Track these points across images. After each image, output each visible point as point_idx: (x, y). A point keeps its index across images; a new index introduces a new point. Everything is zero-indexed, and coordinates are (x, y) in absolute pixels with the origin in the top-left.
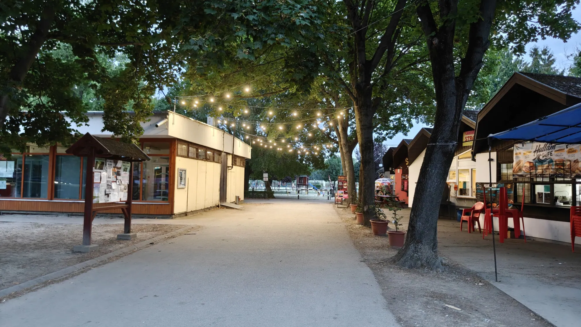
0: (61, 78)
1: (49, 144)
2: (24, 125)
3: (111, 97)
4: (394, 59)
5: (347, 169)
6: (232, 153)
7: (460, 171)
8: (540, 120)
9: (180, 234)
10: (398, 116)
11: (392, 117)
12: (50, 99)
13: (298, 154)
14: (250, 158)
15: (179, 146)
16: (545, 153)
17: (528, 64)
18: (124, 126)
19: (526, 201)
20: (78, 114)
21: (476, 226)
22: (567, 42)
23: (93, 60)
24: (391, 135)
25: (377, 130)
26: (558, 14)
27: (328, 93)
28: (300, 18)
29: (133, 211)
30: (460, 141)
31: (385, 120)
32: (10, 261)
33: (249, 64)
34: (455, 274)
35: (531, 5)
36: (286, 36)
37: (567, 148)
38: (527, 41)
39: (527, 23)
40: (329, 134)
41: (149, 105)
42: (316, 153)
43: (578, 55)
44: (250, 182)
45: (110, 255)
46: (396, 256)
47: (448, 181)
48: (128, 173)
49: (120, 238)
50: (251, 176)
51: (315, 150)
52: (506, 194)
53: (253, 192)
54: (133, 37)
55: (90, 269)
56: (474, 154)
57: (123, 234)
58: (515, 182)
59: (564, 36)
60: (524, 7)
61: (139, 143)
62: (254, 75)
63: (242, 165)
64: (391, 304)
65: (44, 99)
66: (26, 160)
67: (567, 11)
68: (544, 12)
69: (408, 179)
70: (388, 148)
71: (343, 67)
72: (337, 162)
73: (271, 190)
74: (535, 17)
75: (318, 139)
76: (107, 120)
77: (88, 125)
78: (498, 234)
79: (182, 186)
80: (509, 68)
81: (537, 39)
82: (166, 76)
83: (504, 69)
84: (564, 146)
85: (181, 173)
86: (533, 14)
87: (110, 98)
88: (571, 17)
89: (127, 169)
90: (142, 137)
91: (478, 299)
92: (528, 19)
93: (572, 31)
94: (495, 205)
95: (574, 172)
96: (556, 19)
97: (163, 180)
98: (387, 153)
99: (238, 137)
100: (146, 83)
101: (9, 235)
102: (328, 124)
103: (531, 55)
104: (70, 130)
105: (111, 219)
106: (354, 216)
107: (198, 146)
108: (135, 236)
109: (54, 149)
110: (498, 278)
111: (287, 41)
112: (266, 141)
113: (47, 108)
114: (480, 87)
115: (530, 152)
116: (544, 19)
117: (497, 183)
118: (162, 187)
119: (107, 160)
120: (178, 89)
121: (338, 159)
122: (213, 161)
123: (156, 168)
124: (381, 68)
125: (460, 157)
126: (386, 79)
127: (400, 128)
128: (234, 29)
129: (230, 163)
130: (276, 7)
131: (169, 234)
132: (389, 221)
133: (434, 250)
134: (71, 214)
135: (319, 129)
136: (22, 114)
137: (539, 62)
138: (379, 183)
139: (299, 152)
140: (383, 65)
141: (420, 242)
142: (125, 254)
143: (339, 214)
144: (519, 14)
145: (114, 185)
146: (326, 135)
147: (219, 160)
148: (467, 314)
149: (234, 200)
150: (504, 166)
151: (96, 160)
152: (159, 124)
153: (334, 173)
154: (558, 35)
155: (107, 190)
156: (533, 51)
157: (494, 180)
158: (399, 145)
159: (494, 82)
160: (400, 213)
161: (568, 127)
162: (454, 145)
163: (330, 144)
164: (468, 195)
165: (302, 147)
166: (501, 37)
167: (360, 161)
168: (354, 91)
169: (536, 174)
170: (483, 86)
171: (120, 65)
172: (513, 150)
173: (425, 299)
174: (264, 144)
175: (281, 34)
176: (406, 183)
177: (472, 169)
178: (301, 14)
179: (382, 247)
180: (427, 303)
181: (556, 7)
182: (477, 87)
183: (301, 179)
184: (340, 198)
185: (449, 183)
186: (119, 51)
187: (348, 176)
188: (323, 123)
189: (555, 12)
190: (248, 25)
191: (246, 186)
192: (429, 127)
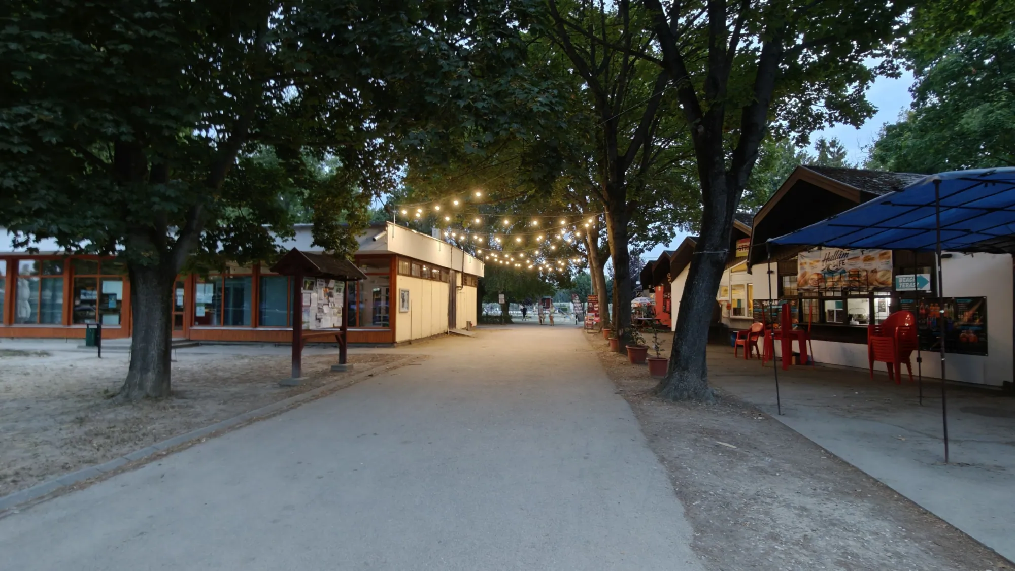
0: (263, 186)
1: (252, 262)
2: (222, 240)
3: (321, 207)
4: (652, 157)
5: (598, 287)
6: (461, 270)
7: (734, 287)
8: (830, 219)
9: (404, 365)
10: (658, 223)
11: (650, 225)
12: (251, 210)
13: (539, 271)
14: (483, 276)
15: (401, 263)
16: (836, 262)
17: (813, 159)
18: (337, 240)
19: (814, 321)
20: (283, 227)
21: (754, 352)
22: (860, 128)
23: (299, 162)
24: (649, 247)
25: (633, 241)
26: (849, 95)
27: (574, 198)
28: (538, 104)
29: (349, 339)
30: (733, 249)
31: (643, 229)
32: (210, 397)
33: (480, 165)
34: (729, 406)
35: (816, 86)
36: (522, 125)
37: (863, 254)
38: (812, 129)
39: (811, 108)
40: (576, 246)
41: (364, 215)
42: (561, 270)
43: (874, 146)
44: (483, 304)
45: (322, 389)
46: (657, 386)
47: (719, 298)
48: (342, 294)
49: (335, 370)
50: (485, 298)
51: (560, 266)
52: (790, 312)
53: (487, 316)
54: (344, 135)
55: (300, 405)
56: (750, 266)
57: (338, 365)
58: (800, 297)
59: (857, 122)
60: (808, 89)
61: (354, 260)
62: (486, 178)
63: (473, 284)
64: (653, 442)
65: (245, 211)
66: (226, 282)
67: (859, 91)
68: (833, 94)
69: (671, 297)
70: (647, 261)
71: (591, 167)
72: (586, 280)
73: (508, 314)
74: (821, 100)
75: (564, 253)
76: (317, 234)
77: (295, 240)
78: (781, 360)
79: (404, 310)
80: (790, 164)
81: (824, 126)
82: (383, 180)
83: (785, 164)
84: (858, 251)
85: (403, 294)
86: (819, 97)
87: (319, 208)
88: (865, 99)
89: (340, 289)
90: (357, 252)
91: (758, 435)
92: (813, 102)
93: (866, 116)
94: (776, 325)
95: (872, 284)
96: (847, 101)
97: (383, 304)
98: (644, 268)
99: (468, 251)
100: (361, 190)
101: (209, 368)
102: (574, 234)
103: (817, 148)
104: (275, 246)
105: (324, 348)
106: (607, 342)
107: (421, 263)
108: (352, 367)
109: (257, 268)
110: (781, 410)
111: (523, 131)
112: (501, 257)
113: (248, 221)
114: (756, 186)
115: (818, 261)
116: (832, 103)
117: (778, 300)
118: (382, 311)
119: (318, 279)
120: (398, 198)
121: (588, 276)
122: (440, 280)
123: (375, 290)
124: (637, 167)
125: (733, 270)
126: (642, 179)
127: (661, 237)
128: (460, 120)
129: (459, 283)
130: (509, 91)
131: (391, 365)
132: (648, 347)
133: (704, 379)
134: (278, 344)
135: (564, 241)
136: (221, 230)
137: (826, 155)
138: (635, 302)
139: (541, 268)
140: (639, 163)
141: (685, 368)
142: (341, 388)
143: (589, 340)
144: (802, 97)
145: (326, 309)
146: (572, 248)
147: (446, 279)
148: (745, 453)
149: (465, 325)
150: (786, 279)
151: (304, 280)
152: (376, 238)
153: (583, 293)
154: (849, 121)
155: (318, 314)
156: (819, 143)
157: (775, 296)
158: (659, 258)
159: (773, 180)
160: (661, 336)
161: (863, 227)
162: (725, 253)
163: (577, 259)
164: (744, 315)
165: (544, 262)
166: (781, 125)
167: (613, 279)
168: (605, 193)
169: (826, 288)
170: (760, 184)
171: (331, 171)
172: (797, 260)
173: (693, 436)
174: (499, 259)
175: (516, 123)
176: (668, 302)
177: (747, 284)
178: (539, 99)
179: (642, 377)
180: (696, 440)
181: (846, 87)
182: (752, 186)
183: (543, 300)
184: (590, 322)
185: (721, 301)
186: (329, 152)
187: (599, 296)
188: (569, 234)
189: (846, 93)
190: (477, 115)
191: (479, 309)
192: (695, 235)
